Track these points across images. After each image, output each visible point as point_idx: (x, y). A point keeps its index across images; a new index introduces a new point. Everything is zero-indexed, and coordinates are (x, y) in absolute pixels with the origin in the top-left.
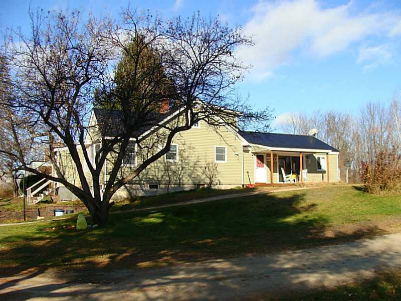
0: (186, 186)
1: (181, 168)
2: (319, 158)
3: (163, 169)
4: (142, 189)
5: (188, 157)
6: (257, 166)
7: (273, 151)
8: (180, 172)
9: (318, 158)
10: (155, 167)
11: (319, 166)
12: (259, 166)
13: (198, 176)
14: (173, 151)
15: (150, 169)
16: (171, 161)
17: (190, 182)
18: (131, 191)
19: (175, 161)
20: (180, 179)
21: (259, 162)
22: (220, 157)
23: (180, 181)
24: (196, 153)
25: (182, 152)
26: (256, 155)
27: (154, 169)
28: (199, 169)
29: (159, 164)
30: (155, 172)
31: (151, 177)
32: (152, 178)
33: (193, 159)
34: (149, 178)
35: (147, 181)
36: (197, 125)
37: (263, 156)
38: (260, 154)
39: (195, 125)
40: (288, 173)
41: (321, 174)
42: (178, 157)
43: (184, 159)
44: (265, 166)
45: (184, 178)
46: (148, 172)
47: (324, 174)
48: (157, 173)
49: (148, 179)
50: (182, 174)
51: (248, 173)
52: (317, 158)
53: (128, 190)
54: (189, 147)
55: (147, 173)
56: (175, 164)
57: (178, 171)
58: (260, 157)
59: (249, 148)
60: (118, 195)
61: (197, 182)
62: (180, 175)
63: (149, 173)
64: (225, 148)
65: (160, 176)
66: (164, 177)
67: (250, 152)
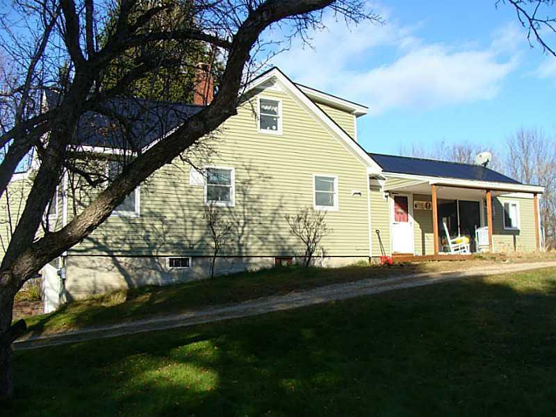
0: (254, 260)
1: (242, 221)
2: (507, 205)
3: (203, 223)
4: (156, 269)
5: (259, 197)
6: (396, 220)
7: (435, 185)
9: (505, 204)
10: (184, 217)
11: (508, 222)
12: (400, 218)
13: (281, 238)
14: (224, 182)
15: (173, 221)
16: (219, 204)
17: (265, 252)
18: (129, 272)
20: (240, 246)
21: (400, 210)
22: (323, 199)
23: (240, 249)
24: (276, 189)
25: (245, 185)
26: (393, 196)
27: (183, 223)
28: (283, 224)
29: (195, 212)
30: (185, 229)
31: (175, 240)
32: (177, 244)
34: (170, 243)
36: (274, 127)
37: (406, 198)
38: (402, 195)
39: (271, 129)
40: (454, 233)
41: (512, 236)
42: (234, 197)
43: (250, 201)
44: (411, 218)
45: (249, 243)
46: (168, 228)
47: (517, 236)
48: (189, 231)
49: (168, 245)
50: (245, 235)
51: (378, 232)
52: (503, 205)
53: (122, 271)
54: (261, 176)
55: (167, 232)
56: (230, 211)
57: (237, 227)
58: (401, 201)
59: (381, 182)
62: (240, 237)
63: (171, 231)
64: (333, 179)
65: (195, 239)
66: (206, 241)
67: (382, 190)
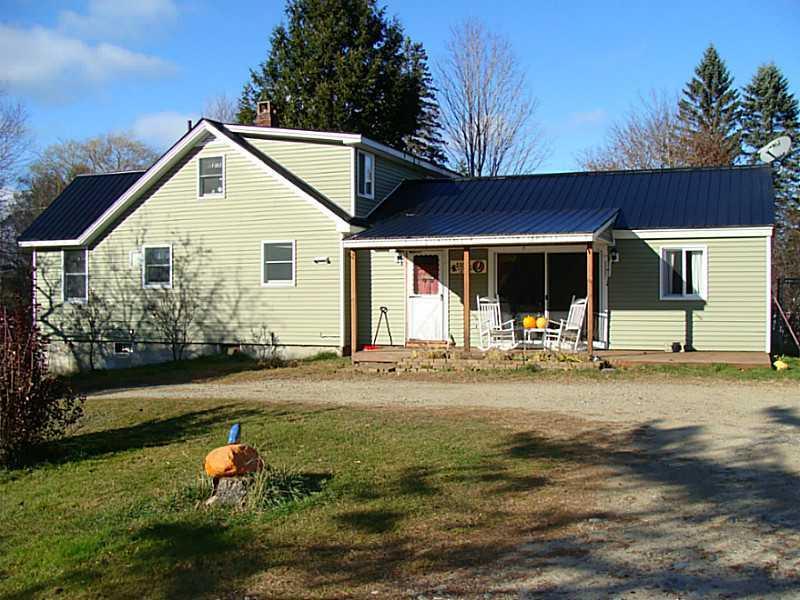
1: (178, 304)
2: (677, 253)
3: (141, 308)
4: (102, 354)
5: (196, 275)
6: (416, 292)
8: (176, 312)
9: (668, 252)
10: (123, 301)
11: (678, 285)
12: (421, 289)
13: (219, 322)
14: (160, 262)
15: (114, 306)
16: (156, 286)
17: (201, 338)
18: (81, 356)
19: (167, 286)
20: (176, 331)
21: (424, 275)
23: (177, 335)
24: (215, 264)
25: (181, 264)
26: (412, 256)
27: (122, 308)
28: (221, 305)
29: (133, 296)
30: (124, 314)
31: (116, 326)
32: (118, 329)
33: (207, 281)
34: (113, 328)
35: (108, 336)
37: (436, 257)
38: (428, 253)
39: (215, 192)
41: (683, 313)
42: (173, 277)
43: (186, 280)
44: (443, 289)
46: (110, 314)
48: (128, 316)
49: (111, 331)
50: (181, 319)
52: (660, 255)
53: (76, 355)
54: (199, 250)
55: (109, 317)
56: (166, 294)
57: (173, 311)
58: (426, 262)
60: (58, 365)
61: (216, 338)
62: (176, 322)
63: (112, 317)
64: (291, 244)
65: (133, 325)
66: (144, 326)
